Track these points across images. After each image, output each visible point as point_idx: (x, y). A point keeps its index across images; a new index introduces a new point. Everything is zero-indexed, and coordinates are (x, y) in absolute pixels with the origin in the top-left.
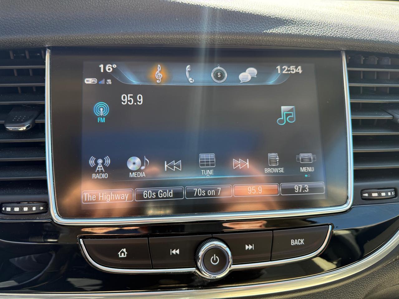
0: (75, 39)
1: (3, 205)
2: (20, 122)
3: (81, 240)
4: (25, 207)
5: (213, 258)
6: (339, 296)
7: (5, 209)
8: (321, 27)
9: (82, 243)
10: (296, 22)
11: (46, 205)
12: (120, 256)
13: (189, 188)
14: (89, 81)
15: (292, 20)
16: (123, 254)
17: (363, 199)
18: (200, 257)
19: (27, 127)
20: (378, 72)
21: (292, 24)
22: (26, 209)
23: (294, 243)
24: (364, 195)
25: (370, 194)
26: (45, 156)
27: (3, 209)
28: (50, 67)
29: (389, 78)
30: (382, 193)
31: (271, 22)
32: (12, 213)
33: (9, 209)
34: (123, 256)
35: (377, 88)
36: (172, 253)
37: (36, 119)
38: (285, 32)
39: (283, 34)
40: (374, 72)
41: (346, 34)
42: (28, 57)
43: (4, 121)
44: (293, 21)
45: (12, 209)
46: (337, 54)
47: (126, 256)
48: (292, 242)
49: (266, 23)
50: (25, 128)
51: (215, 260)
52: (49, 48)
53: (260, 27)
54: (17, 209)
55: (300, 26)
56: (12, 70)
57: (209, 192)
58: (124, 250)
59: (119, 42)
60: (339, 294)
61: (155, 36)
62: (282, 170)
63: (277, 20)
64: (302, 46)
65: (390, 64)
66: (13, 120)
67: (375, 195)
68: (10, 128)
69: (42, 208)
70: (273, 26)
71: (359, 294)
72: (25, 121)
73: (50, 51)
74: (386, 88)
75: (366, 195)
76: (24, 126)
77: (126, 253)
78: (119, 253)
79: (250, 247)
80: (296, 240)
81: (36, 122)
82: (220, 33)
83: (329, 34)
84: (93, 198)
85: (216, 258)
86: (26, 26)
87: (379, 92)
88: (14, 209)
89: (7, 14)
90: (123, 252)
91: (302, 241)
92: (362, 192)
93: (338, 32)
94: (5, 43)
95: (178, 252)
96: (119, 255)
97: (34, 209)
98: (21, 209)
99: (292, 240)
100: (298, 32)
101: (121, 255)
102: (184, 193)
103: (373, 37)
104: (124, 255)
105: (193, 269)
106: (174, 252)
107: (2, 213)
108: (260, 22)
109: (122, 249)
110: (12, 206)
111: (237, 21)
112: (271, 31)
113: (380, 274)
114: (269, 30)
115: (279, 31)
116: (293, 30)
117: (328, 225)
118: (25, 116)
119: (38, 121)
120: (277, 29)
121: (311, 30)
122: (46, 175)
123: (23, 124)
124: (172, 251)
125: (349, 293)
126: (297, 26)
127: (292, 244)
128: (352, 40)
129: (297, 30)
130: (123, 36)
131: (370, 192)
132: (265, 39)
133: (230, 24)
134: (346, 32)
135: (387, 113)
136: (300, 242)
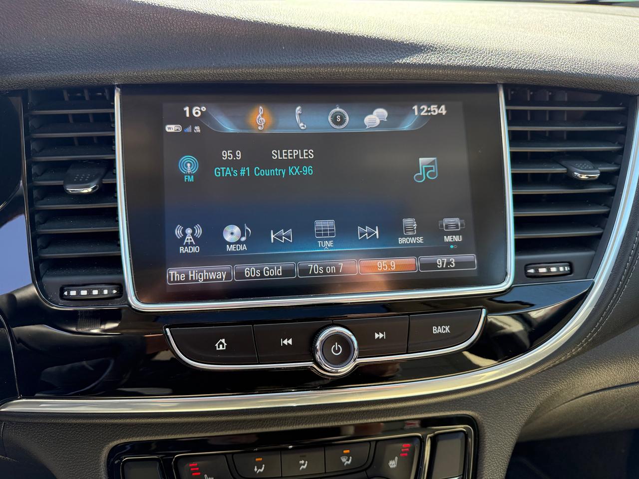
0: (154, 75)
1: (65, 288)
2: (84, 183)
3: (167, 330)
4: (95, 289)
5: (335, 347)
6: (500, 407)
7: (69, 293)
8: (469, 55)
9: (169, 334)
10: (437, 49)
11: (121, 287)
12: (217, 349)
13: (302, 264)
14: (171, 128)
15: (431, 46)
16: (221, 346)
17: (528, 277)
18: (318, 347)
19: (93, 189)
20: (551, 112)
21: (432, 51)
22: (95, 292)
23: (437, 330)
24: (529, 271)
25: (536, 270)
26: (117, 225)
27: (66, 293)
28: (121, 110)
29: (566, 119)
30: (551, 268)
31: (404, 49)
32: (79, 297)
33: (73, 293)
34: (221, 348)
35: (551, 132)
36: (283, 343)
37: (103, 178)
38: (422, 62)
39: (419, 64)
40: (545, 111)
41: (501, 63)
42: (87, 98)
43: (63, 182)
44: (433, 47)
45: (78, 293)
46: (492, 88)
47: (225, 348)
48: (434, 330)
49: (397, 51)
50: (90, 190)
51: (337, 349)
52: (118, 86)
53: (390, 56)
54: (84, 293)
55: (441, 53)
56: (66, 116)
57: (328, 268)
58: (223, 341)
59: (210, 78)
60: (501, 404)
61: (256, 70)
62: (420, 240)
63: (412, 46)
64: (445, 79)
65: (566, 99)
66: (75, 180)
67: (542, 270)
68: (70, 190)
69: (115, 292)
70: (407, 54)
71: (527, 405)
72: (91, 180)
73: (119, 89)
74: (562, 132)
75: (532, 271)
76: (88, 187)
77: (225, 344)
78: (217, 345)
79: (381, 335)
80: (439, 327)
81: (104, 182)
82: (339, 65)
83: (480, 62)
84: (181, 277)
85: (338, 348)
86: (91, 59)
87: (553, 138)
88: (80, 293)
89: (66, 44)
90: (221, 343)
91: (447, 328)
92: (527, 267)
93: (491, 60)
94: (64, 80)
95: (290, 342)
96: (216, 347)
97: (106, 292)
98: (90, 292)
99: (434, 327)
100: (440, 61)
101: (219, 347)
102: (297, 270)
103: (538, 66)
104: (223, 347)
105: (310, 364)
106: (286, 342)
107: (64, 299)
108: (390, 50)
109: (221, 340)
110: (77, 289)
111: (360, 48)
112: (404, 61)
113: (556, 378)
114: (401, 60)
115: (415, 61)
116: (433, 59)
117: (482, 309)
118: (89, 175)
119: (106, 181)
120: (412, 59)
121: (456, 58)
122: (120, 250)
123: (88, 184)
124: (283, 341)
125: (515, 403)
126: (438, 53)
127: (434, 333)
128: (510, 70)
129: (438, 58)
130: (215, 71)
131: (537, 267)
132: (396, 71)
133: (351, 53)
134: (502, 59)
135: (560, 166)
136: (444, 329)
